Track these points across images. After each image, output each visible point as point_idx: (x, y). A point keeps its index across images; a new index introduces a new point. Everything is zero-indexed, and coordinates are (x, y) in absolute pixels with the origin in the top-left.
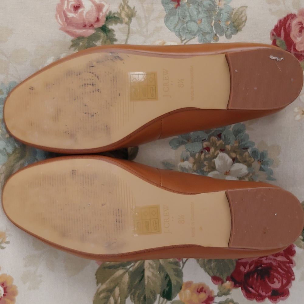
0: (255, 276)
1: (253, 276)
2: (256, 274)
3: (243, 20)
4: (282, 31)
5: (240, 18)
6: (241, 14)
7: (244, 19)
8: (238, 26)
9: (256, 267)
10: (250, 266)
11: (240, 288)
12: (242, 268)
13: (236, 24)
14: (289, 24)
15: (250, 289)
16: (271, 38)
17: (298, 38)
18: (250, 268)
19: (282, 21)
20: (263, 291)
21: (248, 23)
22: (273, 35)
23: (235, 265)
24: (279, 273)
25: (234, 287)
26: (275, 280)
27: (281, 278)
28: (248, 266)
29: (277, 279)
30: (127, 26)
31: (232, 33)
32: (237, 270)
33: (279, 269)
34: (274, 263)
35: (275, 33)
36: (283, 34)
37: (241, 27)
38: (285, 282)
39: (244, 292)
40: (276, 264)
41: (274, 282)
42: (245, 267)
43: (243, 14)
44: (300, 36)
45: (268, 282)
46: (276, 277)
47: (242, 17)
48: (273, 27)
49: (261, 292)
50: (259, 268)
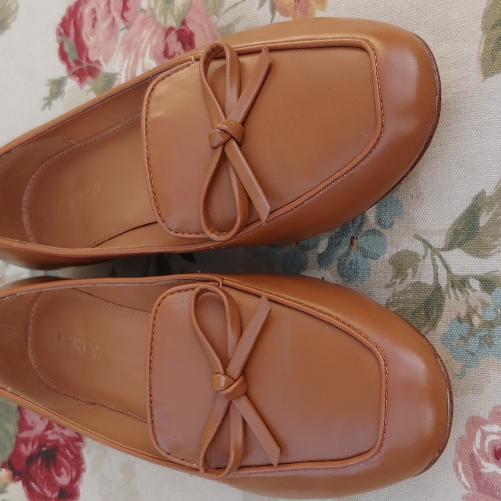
0: (40, 462)
1: (37, 462)
2: (41, 459)
3: (13, 10)
4: (72, 26)
5: (7, 5)
7: (13, 7)
8: (4, 20)
9: (40, 447)
10: (33, 445)
11: (20, 483)
12: (23, 448)
14: (82, 13)
15: (33, 484)
16: (58, 41)
17: (91, 38)
18: (33, 447)
19: (72, 8)
20: (48, 490)
21: (21, 15)
22: (60, 34)
23: (14, 442)
24: (67, 458)
25: (13, 480)
26: (63, 470)
27: (70, 467)
28: (31, 444)
29: (66, 468)
32: (16, 453)
33: (68, 451)
34: (62, 441)
35: (62, 31)
36: (72, 31)
37: (8, 21)
38: (74, 473)
39: (26, 489)
40: (64, 443)
41: (60, 475)
42: (26, 445)
45: (55, 474)
46: (64, 466)
47: (11, 4)
48: (58, 20)
49: (45, 490)
50: (44, 449)
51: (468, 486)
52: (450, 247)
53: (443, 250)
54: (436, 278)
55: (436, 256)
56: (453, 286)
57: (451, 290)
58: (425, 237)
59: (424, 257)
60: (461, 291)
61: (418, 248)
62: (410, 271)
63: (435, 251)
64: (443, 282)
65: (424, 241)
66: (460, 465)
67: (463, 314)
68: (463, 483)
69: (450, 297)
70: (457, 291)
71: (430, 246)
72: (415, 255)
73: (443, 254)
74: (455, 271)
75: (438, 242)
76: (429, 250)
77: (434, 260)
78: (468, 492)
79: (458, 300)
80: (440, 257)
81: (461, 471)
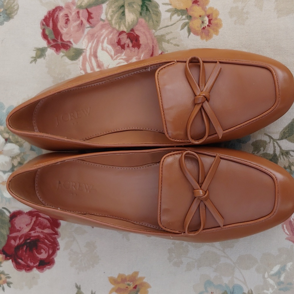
0: (25, 248)
1: (22, 249)
2: (25, 247)
3: (15, 9)
4: (51, 21)
5: (12, 6)
6: (14, 2)
7: (16, 7)
8: (10, 14)
9: (25, 240)
10: (20, 239)
11: (11, 260)
12: (13, 242)
13: (8, 12)
14: (57, 16)
15: (20, 260)
16: (41, 28)
17: (64, 29)
18: (20, 241)
19: (51, 12)
20: (31, 262)
21: (20, 12)
22: (43, 25)
23: (6, 239)
24: (45, 244)
25: (5, 259)
26: (42, 251)
27: (47, 249)
28: (18, 239)
29: (44, 250)
31: (5, 20)
32: (8, 244)
33: (46, 241)
34: (42, 236)
35: (44, 23)
36: (51, 24)
37: (13, 15)
38: (51, 252)
39: (14, 264)
40: (43, 237)
41: (40, 253)
42: (15, 241)
43: (15, 3)
44: (65, 28)
45: (36, 254)
46: (43, 248)
47: (14, 6)
48: (43, 17)
49: (29, 263)
50: (28, 241)
51: (289, 234)
52: (281, 139)
53: (278, 140)
54: (275, 151)
55: (275, 143)
56: (282, 154)
57: (281, 156)
58: (269, 134)
59: (269, 143)
60: (286, 156)
61: (266, 139)
62: (262, 149)
63: (274, 140)
64: (278, 153)
65: (269, 136)
66: (285, 226)
67: (287, 165)
68: (286, 233)
69: (281, 159)
70: (284, 157)
71: (272, 138)
72: (265, 142)
73: (278, 141)
74: (283, 148)
75: (276, 136)
76: (272, 140)
77: (274, 144)
78: (288, 236)
79: (285, 160)
80: (277, 143)
81: (285, 228)
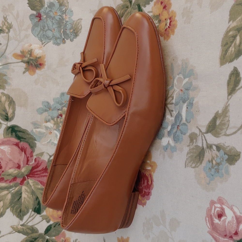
3: (80, 29)
6: (79, 24)
7: (80, 28)
8: (77, 32)
13: (75, 31)
30: (7, 35)
31: (74, 38)
37: (78, 33)
43: (80, 24)
47: (79, 27)
51: (209, 227)
52: (207, 132)
53: (205, 133)
54: (203, 145)
55: (203, 136)
56: (208, 148)
57: (207, 149)
59: (199, 135)
60: (210, 150)
61: (197, 132)
62: (195, 141)
63: (203, 133)
64: (205, 146)
65: (199, 129)
66: (207, 218)
67: (210, 159)
68: (208, 226)
69: (207, 152)
70: (209, 150)
71: (201, 131)
72: (196, 134)
73: (205, 135)
74: (208, 142)
75: (204, 130)
76: (201, 133)
77: (202, 137)
78: (209, 230)
79: (209, 153)
80: (204, 136)
81: (207, 221)
